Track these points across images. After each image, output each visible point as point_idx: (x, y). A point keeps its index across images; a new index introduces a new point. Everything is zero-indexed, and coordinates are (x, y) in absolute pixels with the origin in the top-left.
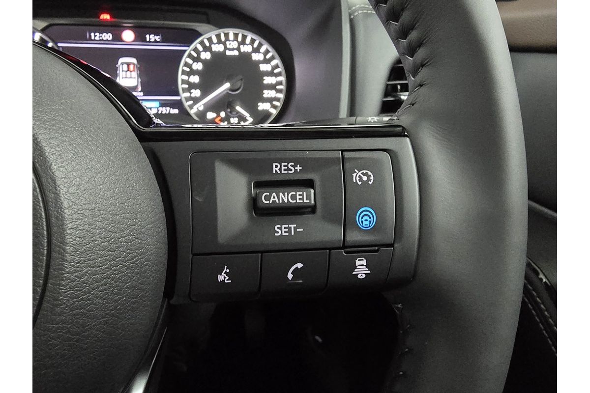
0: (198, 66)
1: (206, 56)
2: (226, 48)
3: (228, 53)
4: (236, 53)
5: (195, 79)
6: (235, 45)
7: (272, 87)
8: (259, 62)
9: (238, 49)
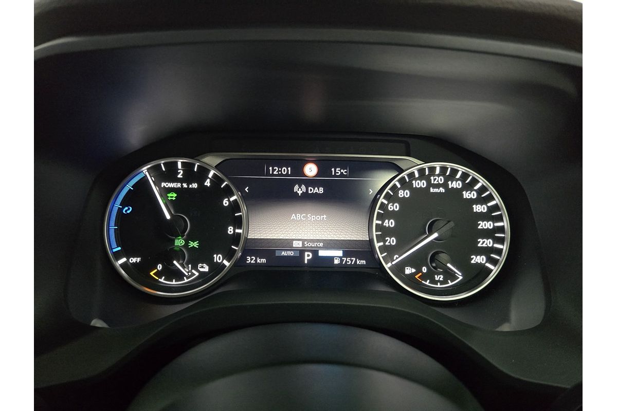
1: (404, 194)
2: (430, 184)
3: (433, 190)
4: (442, 190)
5: (390, 223)
6: (441, 180)
7: (488, 234)
8: (472, 202)
9: (445, 185)
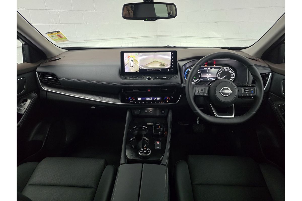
0: (220, 73)
1: (221, 71)
2: (225, 70)
3: (225, 71)
4: (226, 71)
5: (220, 75)
6: (226, 69)
7: (232, 76)
8: (230, 72)
9: (227, 70)
